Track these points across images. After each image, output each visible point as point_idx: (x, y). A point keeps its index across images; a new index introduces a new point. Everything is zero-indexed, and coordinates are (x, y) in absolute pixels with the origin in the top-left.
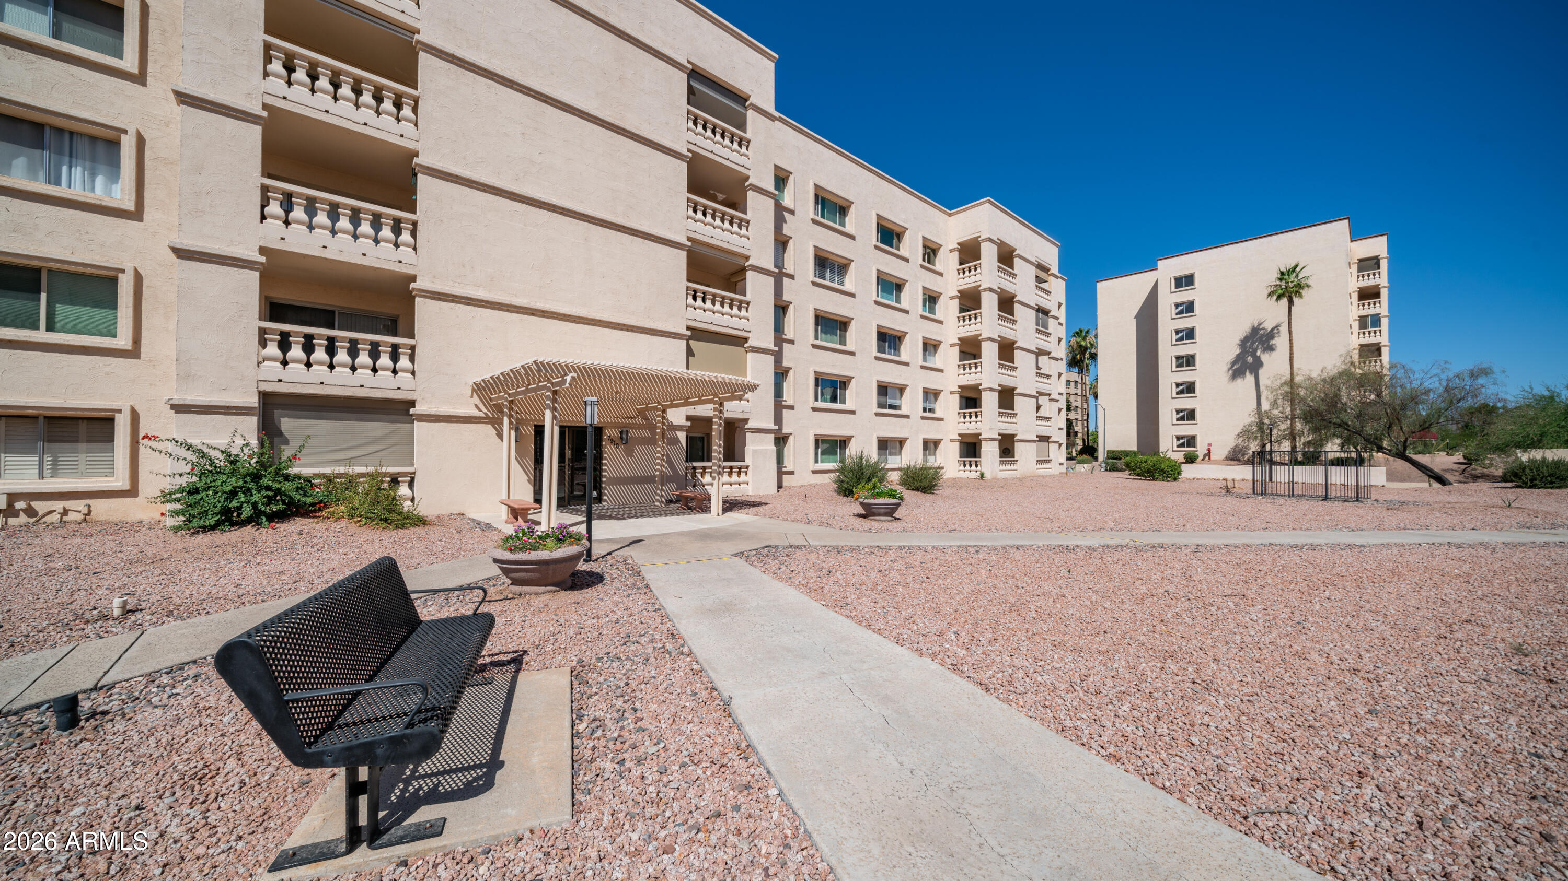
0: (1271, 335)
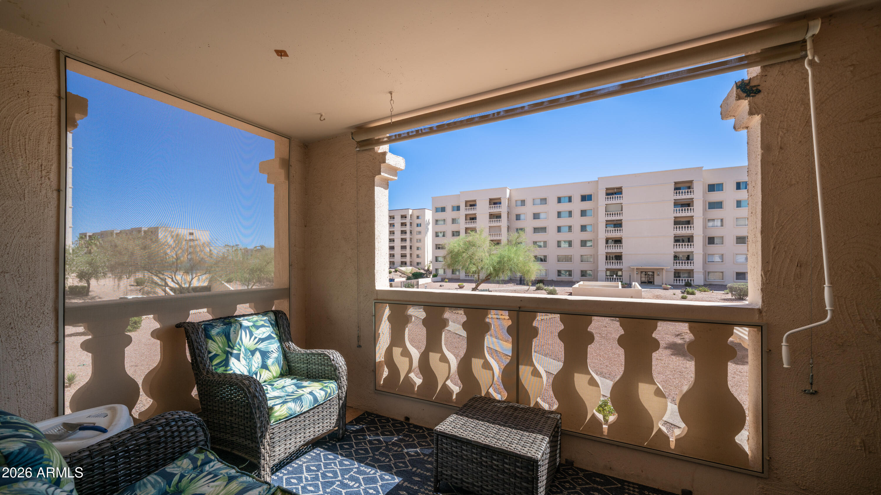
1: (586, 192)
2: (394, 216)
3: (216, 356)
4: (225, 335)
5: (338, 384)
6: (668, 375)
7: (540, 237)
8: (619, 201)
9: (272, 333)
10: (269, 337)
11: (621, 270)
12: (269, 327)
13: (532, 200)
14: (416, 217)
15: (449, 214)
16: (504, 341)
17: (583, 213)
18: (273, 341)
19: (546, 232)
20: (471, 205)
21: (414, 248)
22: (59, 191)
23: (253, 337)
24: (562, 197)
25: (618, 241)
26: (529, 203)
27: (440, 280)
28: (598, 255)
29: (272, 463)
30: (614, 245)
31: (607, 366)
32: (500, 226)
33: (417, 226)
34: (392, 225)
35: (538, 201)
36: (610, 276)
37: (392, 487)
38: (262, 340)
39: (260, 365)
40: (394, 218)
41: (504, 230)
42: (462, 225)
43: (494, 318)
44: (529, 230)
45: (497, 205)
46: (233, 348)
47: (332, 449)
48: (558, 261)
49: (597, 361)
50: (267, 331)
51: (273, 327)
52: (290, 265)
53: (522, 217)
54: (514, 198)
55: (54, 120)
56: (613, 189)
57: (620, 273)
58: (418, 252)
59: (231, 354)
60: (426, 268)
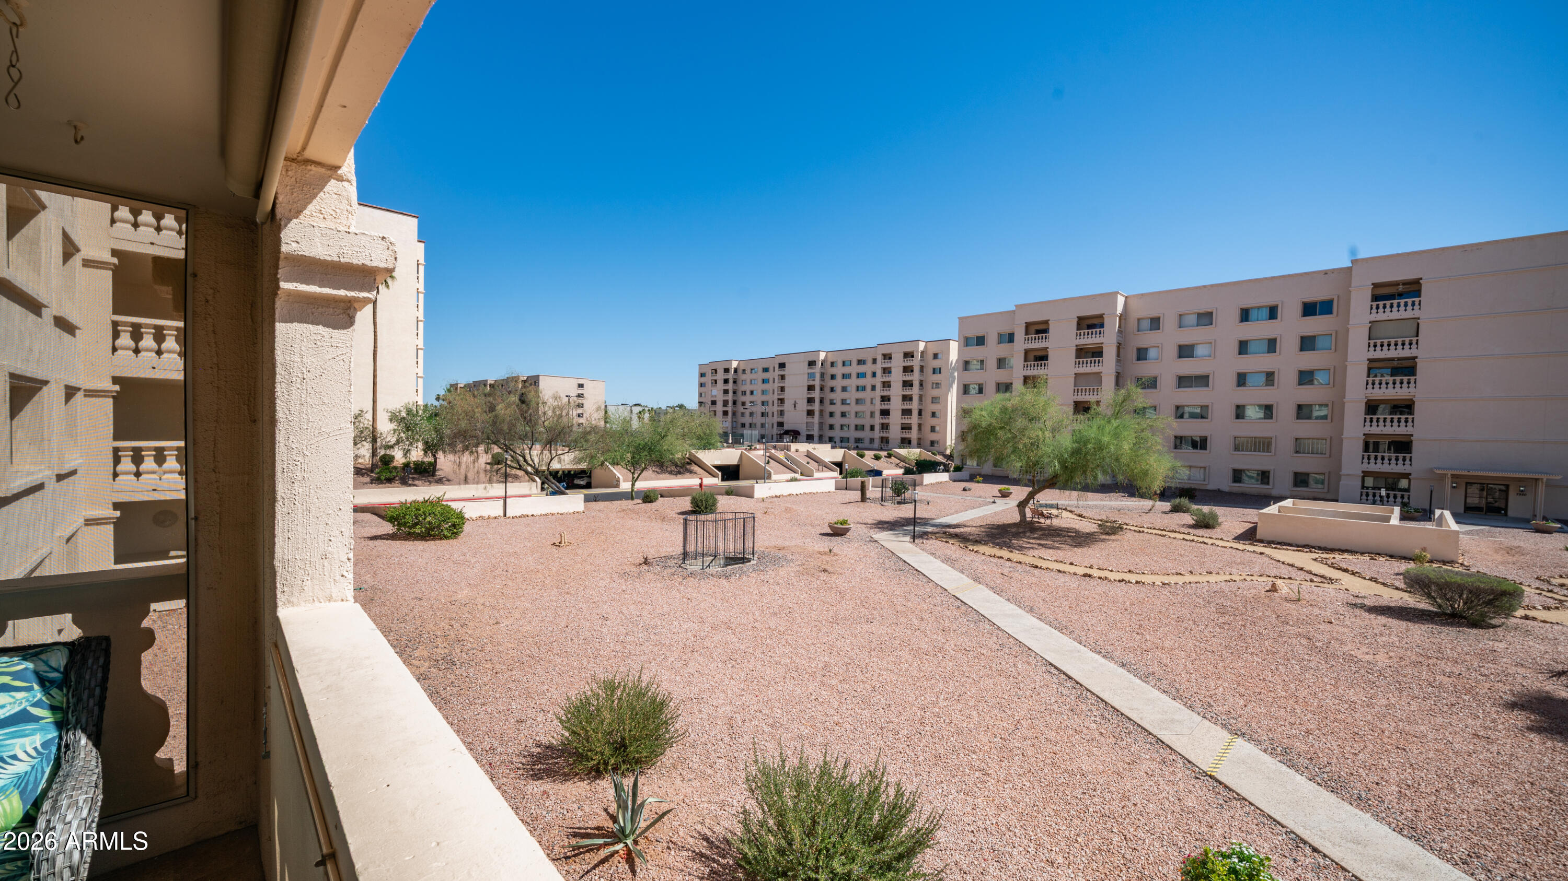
1: (1317, 295)
2: (890, 354)
6: (1505, 792)
7: (1192, 397)
8: (1409, 314)
11: (1407, 476)
13: (1177, 318)
14: (931, 356)
15: (992, 350)
16: (1055, 628)
17: (1307, 343)
19: (1207, 386)
20: (1038, 332)
21: (927, 414)
24: (1252, 308)
25: (1404, 408)
26: (1169, 323)
27: (968, 478)
28: (1341, 441)
30: (1389, 417)
31: (1308, 732)
32: (1098, 374)
33: (934, 373)
34: (887, 371)
35: (1193, 319)
36: (1374, 488)
40: (890, 358)
41: (1108, 381)
42: (1018, 369)
43: (1052, 570)
44: (1167, 382)
45: (1094, 330)
48: (1236, 449)
49: (1283, 712)
53: (1152, 353)
54: (1135, 314)
56: (1396, 284)
57: (1404, 483)
58: (933, 422)
60: (948, 452)
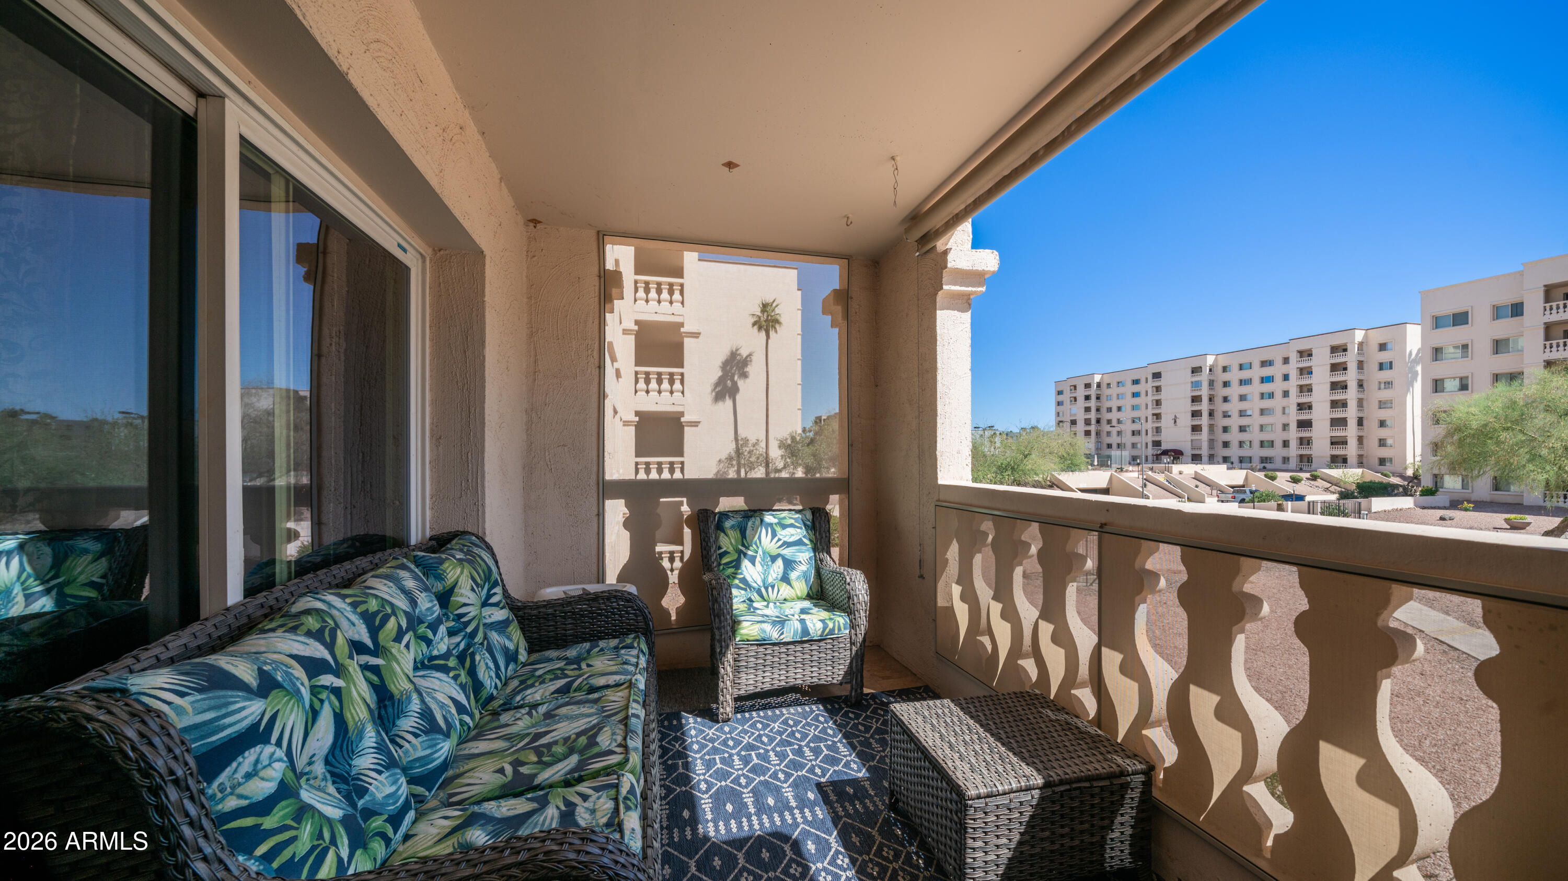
0: (746, 362)
2: (1310, 350)
3: (726, 553)
4: (740, 531)
5: (851, 621)
9: (804, 537)
10: (799, 543)
12: (801, 528)
14: (1376, 348)
15: (1483, 330)
18: (804, 548)
21: (1371, 424)
22: (599, 367)
23: (776, 539)
27: (1447, 504)
29: (736, 693)
33: (1381, 369)
34: (1305, 372)
37: (846, 778)
38: (788, 544)
39: (779, 577)
40: (1310, 355)
42: (1533, 352)
46: (747, 548)
47: (832, 712)
50: (797, 533)
51: (806, 530)
52: (850, 445)
55: (597, 299)
58: (1383, 433)
59: (745, 555)
60: (1410, 472)
